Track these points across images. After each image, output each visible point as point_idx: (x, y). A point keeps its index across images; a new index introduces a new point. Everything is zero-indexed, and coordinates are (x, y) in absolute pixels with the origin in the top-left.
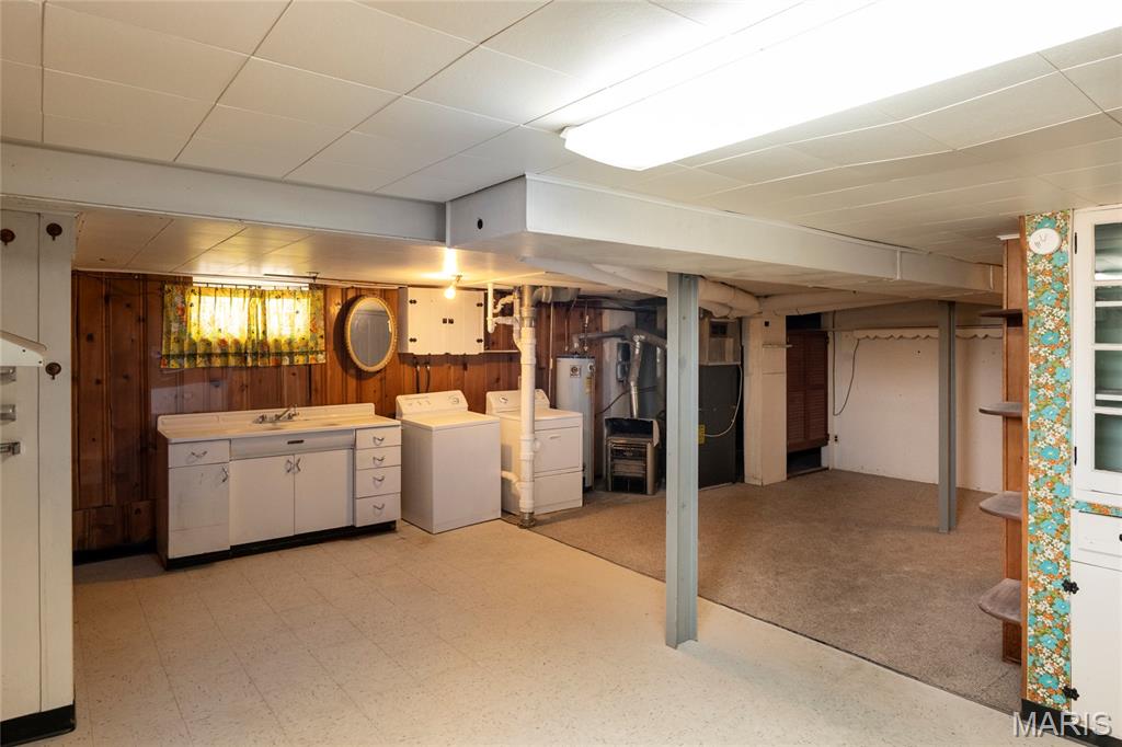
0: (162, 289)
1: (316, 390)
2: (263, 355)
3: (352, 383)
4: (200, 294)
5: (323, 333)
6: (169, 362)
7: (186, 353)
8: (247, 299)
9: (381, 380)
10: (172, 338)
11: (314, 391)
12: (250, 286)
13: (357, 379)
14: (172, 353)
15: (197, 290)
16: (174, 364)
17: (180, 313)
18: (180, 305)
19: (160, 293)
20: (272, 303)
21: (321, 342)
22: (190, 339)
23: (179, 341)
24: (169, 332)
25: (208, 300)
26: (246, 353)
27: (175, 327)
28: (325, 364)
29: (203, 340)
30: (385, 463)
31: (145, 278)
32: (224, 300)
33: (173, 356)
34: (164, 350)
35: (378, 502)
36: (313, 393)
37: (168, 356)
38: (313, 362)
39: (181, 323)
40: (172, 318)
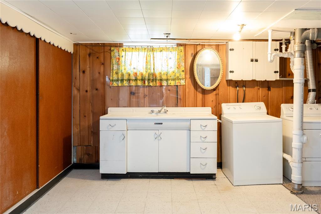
1: (180, 99)
2: (153, 80)
3: (200, 96)
4: (125, 51)
5: (183, 69)
6: (113, 83)
7: (120, 79)
8: (146, 53)
9: (216, 95)
10: (114, 72)
11: (179, 102)
12: (148, 46)
13: (202, 94)
14: (114, 79)
15: (124, 49)
16: (115, 84)
17: (117, 60)
18: (117, 57)
19: (109, 51)
20: (158, 54)
21: (183, 74)
22: (122, 72)
23: (117, 73)
24: (113, 69)
25: (129, 54)
26: (145, 79)
27: (115, 67)
28: (185, 85)
29: (128, 73)
30: (207, 140)
31: (104, 45)
32: (135, 53)
33: (115, 80)
34: (111, 77)
35: (204, 161)
36: (179, 100)
37: (113, 80)
38: (179, 84)
39: (118, 65)
40: (114, 62)
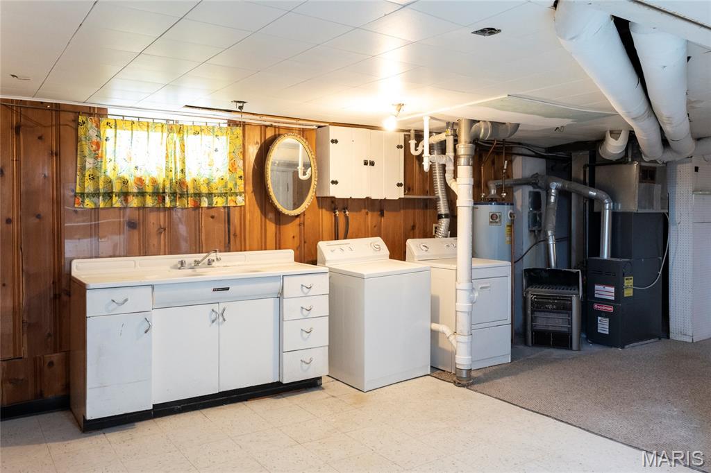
0: (76, 121)
1: (235, 235)
2: (182, 195)
3: (271, 227)
4: (116, 126)
5: (241, 173)
6: (83, 202)
7: (102, 191)
8: (165, 134)
9: (300, 225)
10: (87, 174)
11: (232, 241)
12: (167, 120)
13: (276, 224)
14: (86, 191)
15: (112, 123)
16: (88, 203)
17: (94, 147)
18: (95, 139)
19: (73, 125)
20: (190, 140)
21: (240, 183)
22: (106, 176)
23: (93, 178)
24: (83, 168)
25: (123, 134)
26: (164, 192)
27: (89, 163)
28: (244, 206)
29: (120, 178)
30: (312, 314)
31: (57, 109)
32: (140, 134)
33: (88, 195)
34: (78, 187)
35: (306, 356)
36: (232, 237)
37: (82, 194)
38: (232, 204)
39: (96, 158)
40: (87, 152)
